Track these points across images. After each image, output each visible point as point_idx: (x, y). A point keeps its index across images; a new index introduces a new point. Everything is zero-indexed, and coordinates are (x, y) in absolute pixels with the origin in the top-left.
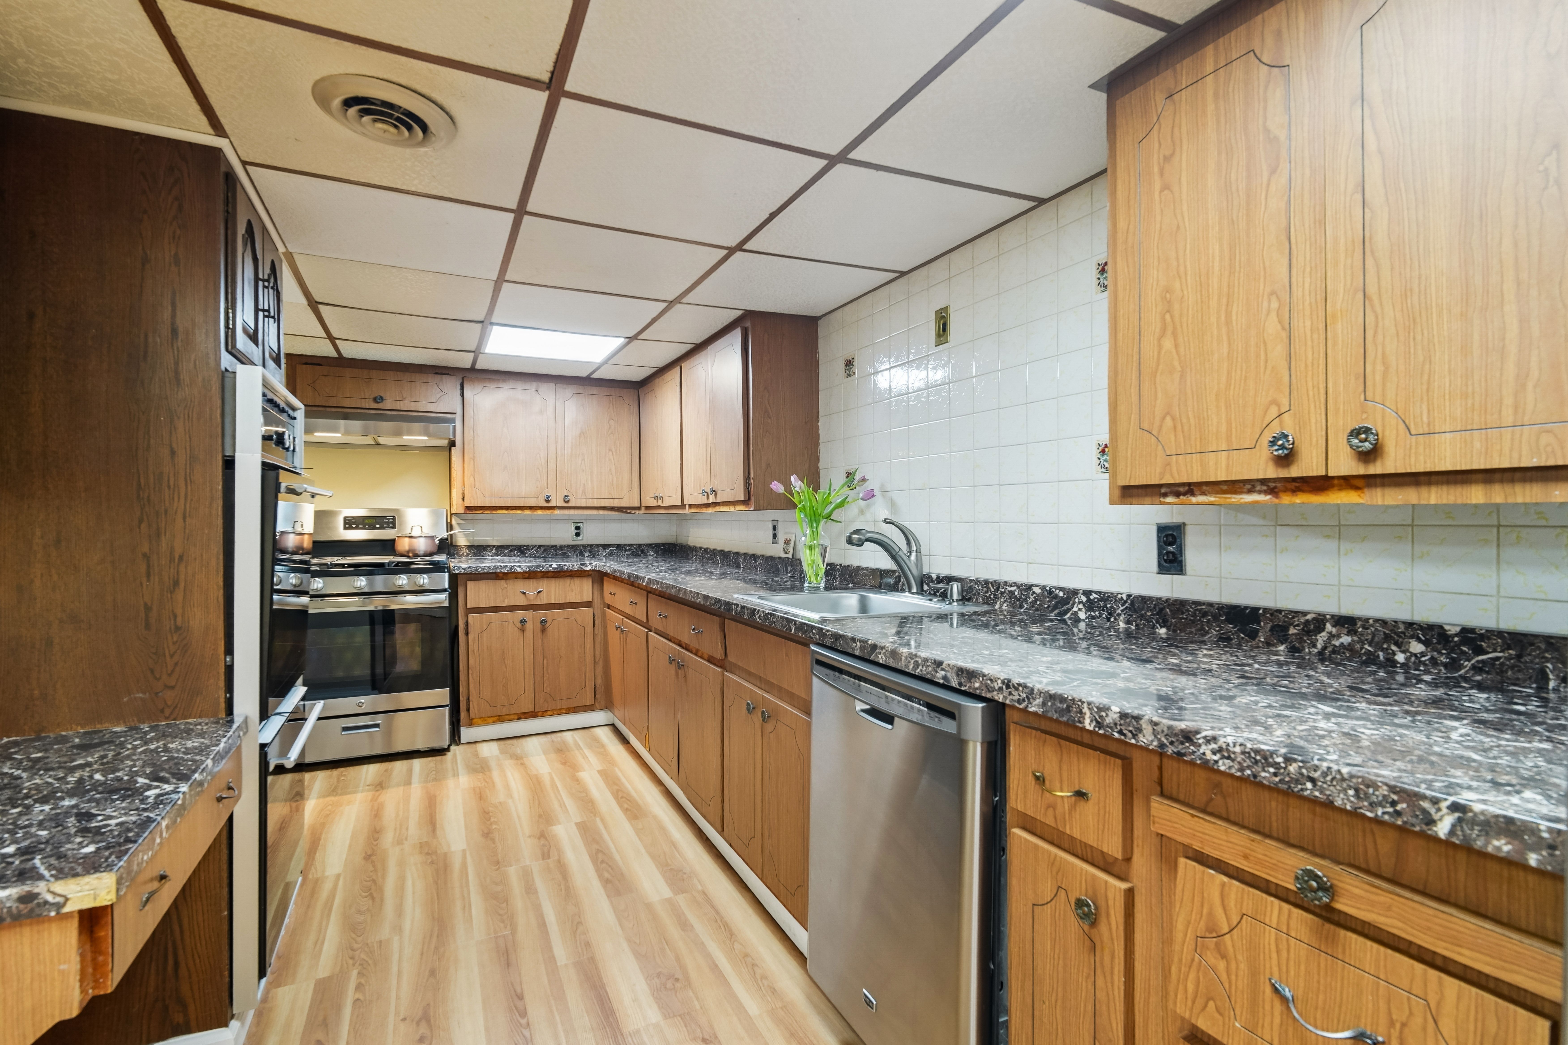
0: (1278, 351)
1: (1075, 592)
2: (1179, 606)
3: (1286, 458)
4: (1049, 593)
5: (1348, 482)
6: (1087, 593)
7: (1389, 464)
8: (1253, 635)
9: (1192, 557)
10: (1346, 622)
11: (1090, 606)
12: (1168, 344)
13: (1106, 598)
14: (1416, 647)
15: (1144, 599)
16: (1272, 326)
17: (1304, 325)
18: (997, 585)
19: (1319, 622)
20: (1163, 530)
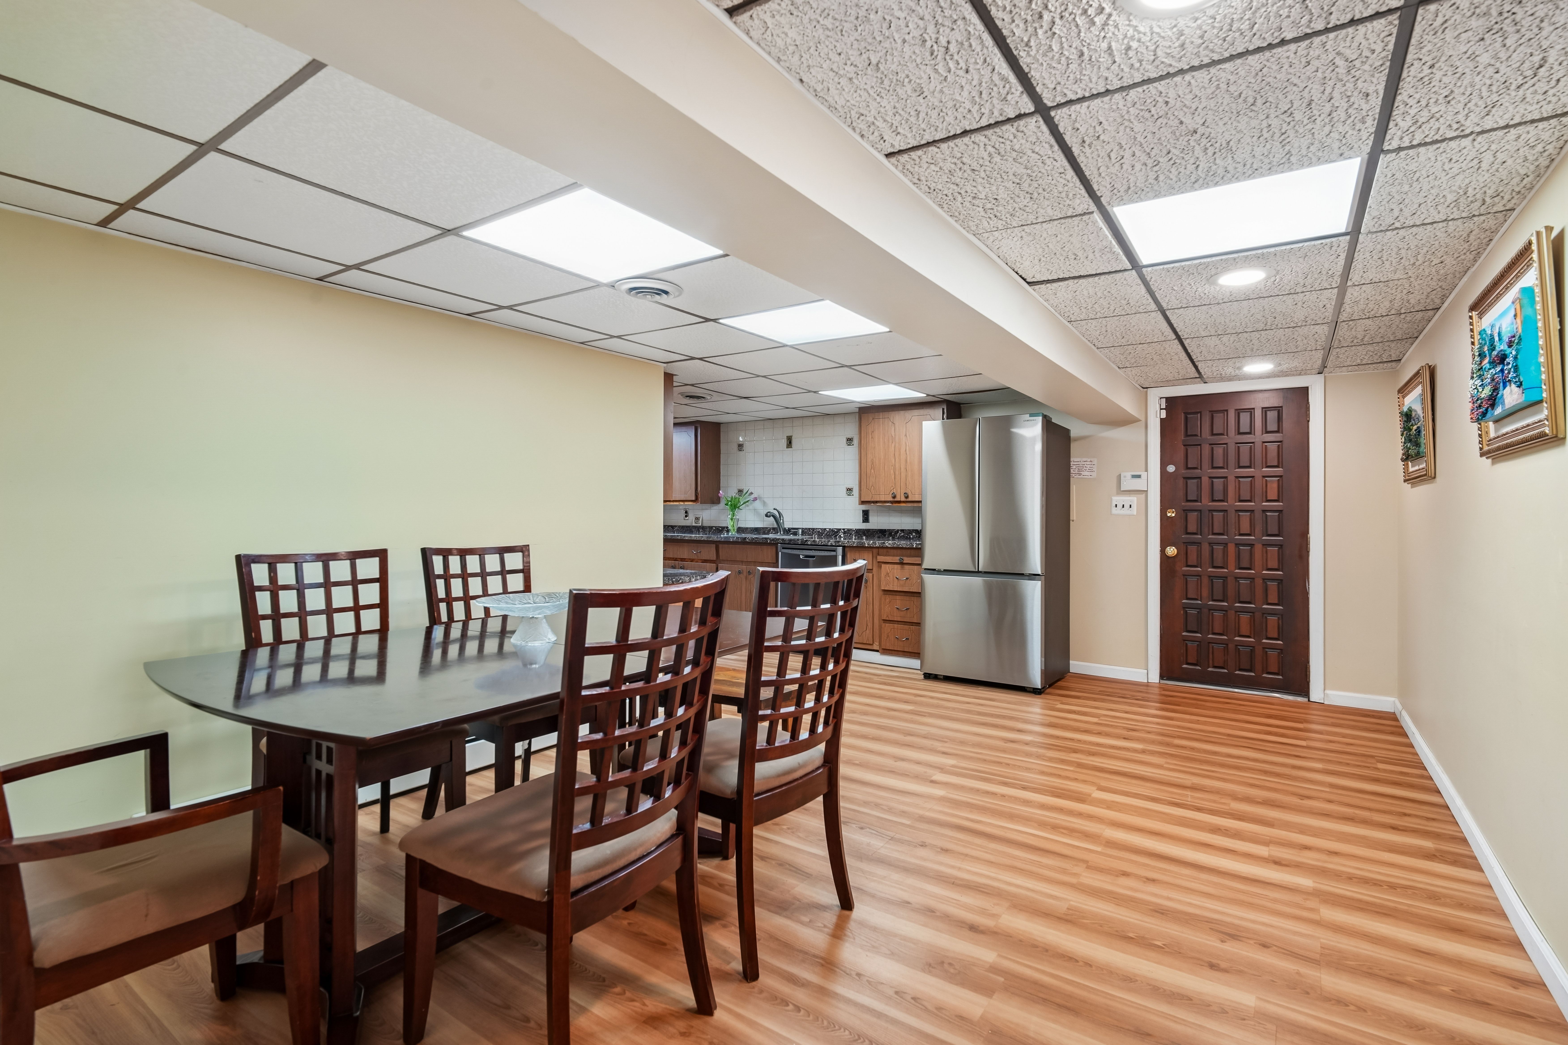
0: (893, 477)
1: (840, 529)
2: (868, 530)
3: (894, 497)
4: (832, 530)
5: (904, 502)
6: (844, 529)
7: (909, 499)
8: (885, 535)
9: (871, 518)
10: (902, 531)
11: (844, 533)
12: (872, 471)
13: (849, 530)
14: (914, 534)
15: (860, 530)
16: (892, 472)
17: (897, 473)
18: (813, 529)
19: (898, 531)
20: (863, 511)
